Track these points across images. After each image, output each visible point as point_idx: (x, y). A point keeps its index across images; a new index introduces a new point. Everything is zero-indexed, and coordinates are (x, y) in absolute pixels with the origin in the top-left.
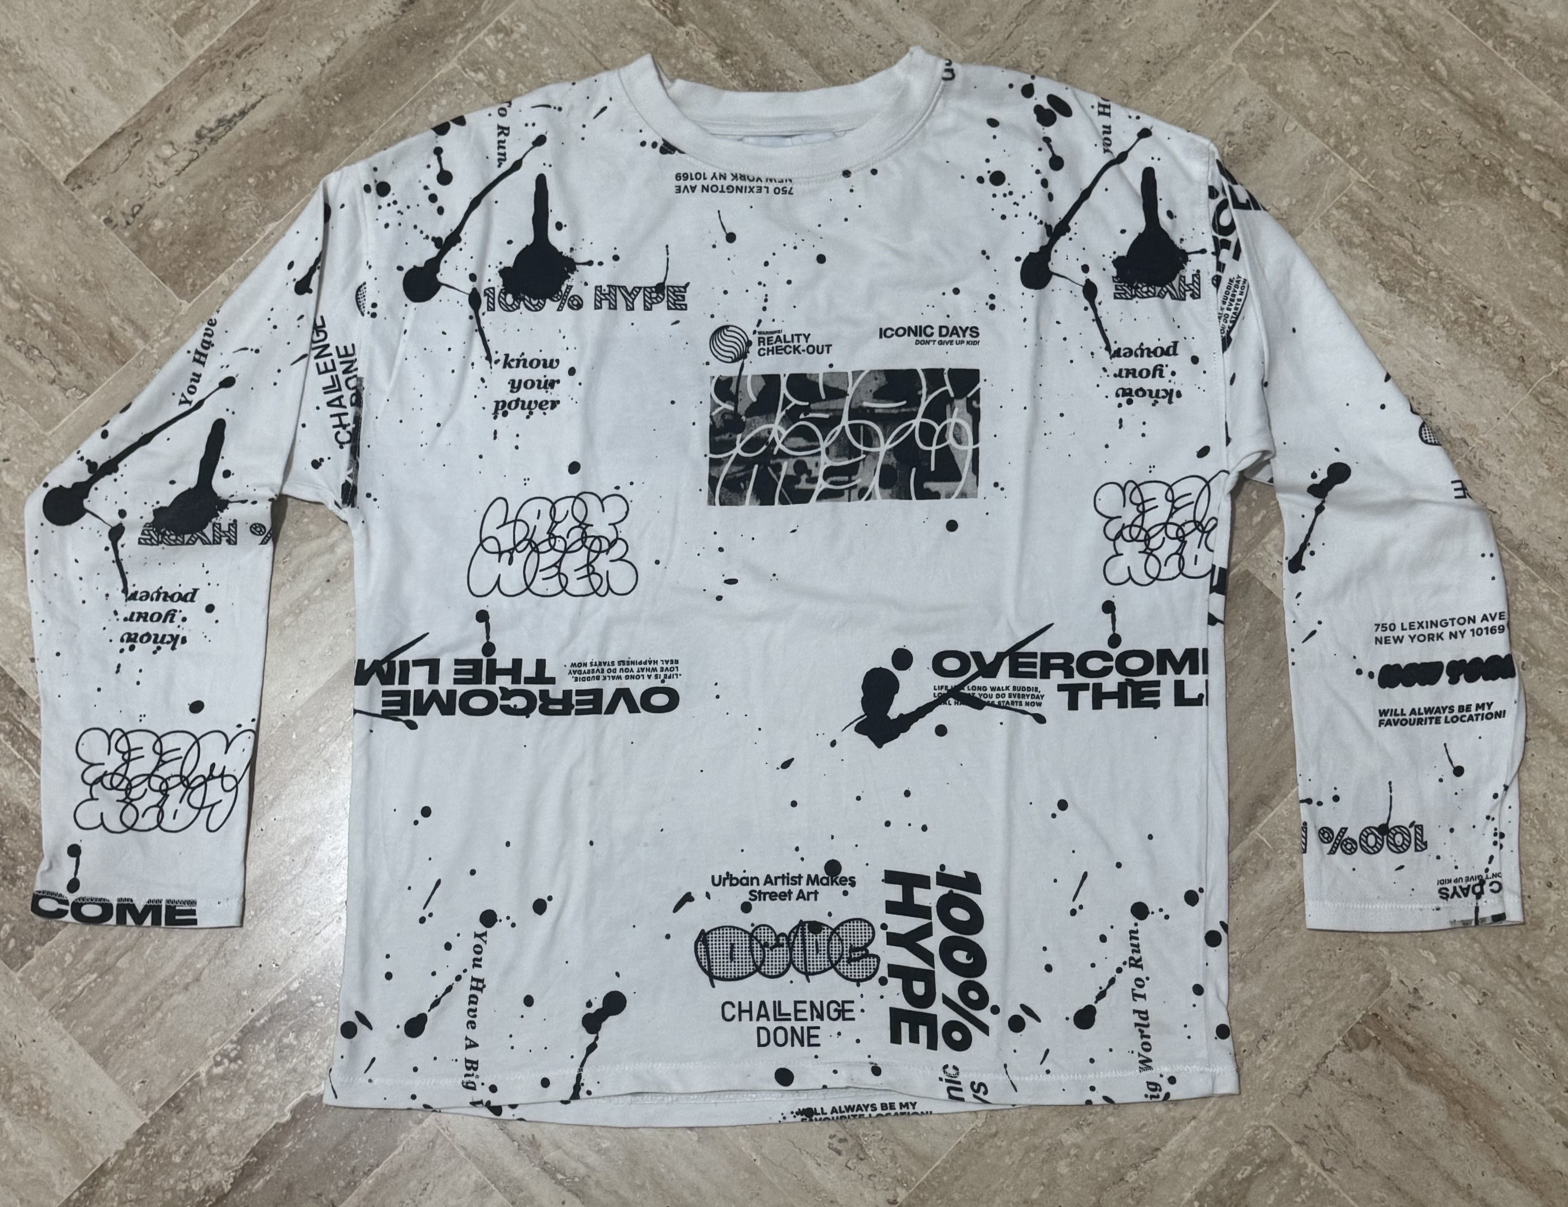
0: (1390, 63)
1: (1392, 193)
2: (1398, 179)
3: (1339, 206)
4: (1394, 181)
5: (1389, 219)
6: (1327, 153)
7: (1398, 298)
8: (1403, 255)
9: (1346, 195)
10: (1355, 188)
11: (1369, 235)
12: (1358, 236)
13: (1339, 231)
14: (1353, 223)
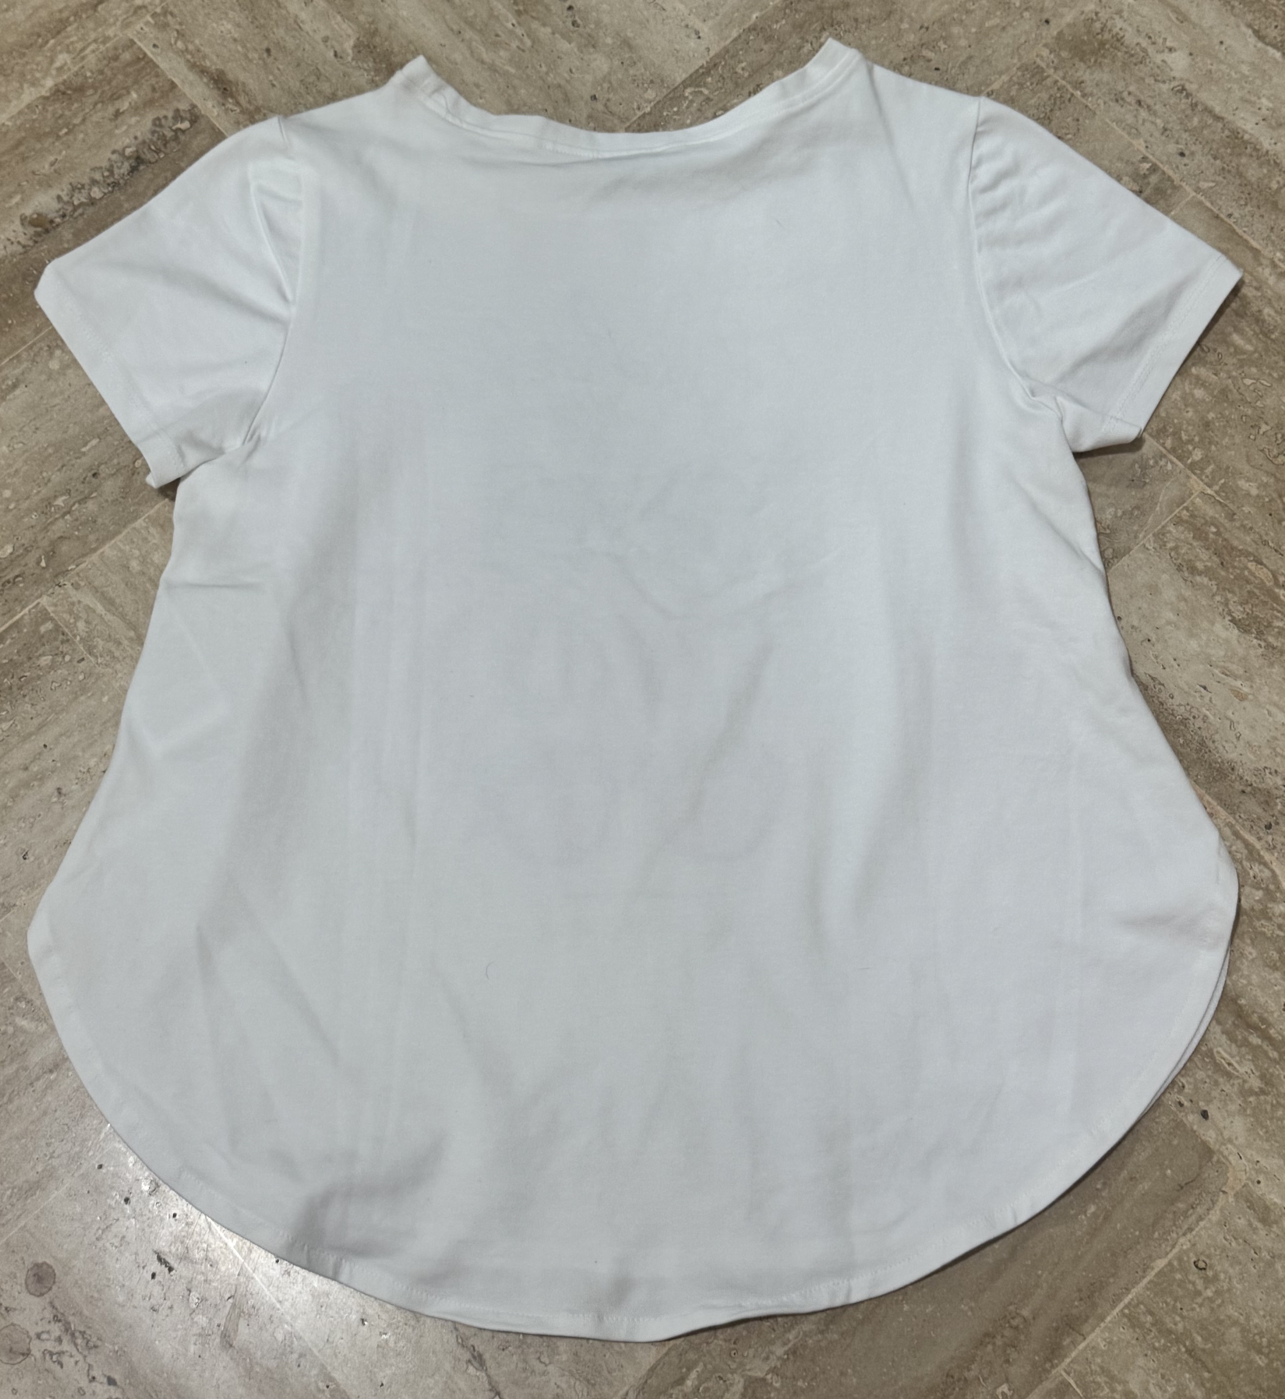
0: (1244, 352)
1: (1246, 509)
2: (1254, 492)
3: (1178, 521)
4: (1248, 494)
5: (1243, 541)
6: (1162, 456)
7: (1255, 641)
8: (1262, 586)
9: (1187, 509)
10: (1198, 500)
11: (1215, 558)
12: (1201, 560)
13: (1178, 554)
14: (1195, 544)
